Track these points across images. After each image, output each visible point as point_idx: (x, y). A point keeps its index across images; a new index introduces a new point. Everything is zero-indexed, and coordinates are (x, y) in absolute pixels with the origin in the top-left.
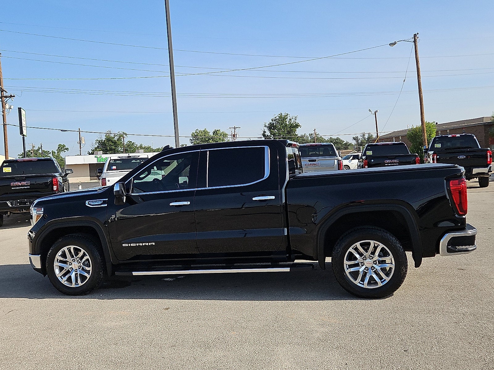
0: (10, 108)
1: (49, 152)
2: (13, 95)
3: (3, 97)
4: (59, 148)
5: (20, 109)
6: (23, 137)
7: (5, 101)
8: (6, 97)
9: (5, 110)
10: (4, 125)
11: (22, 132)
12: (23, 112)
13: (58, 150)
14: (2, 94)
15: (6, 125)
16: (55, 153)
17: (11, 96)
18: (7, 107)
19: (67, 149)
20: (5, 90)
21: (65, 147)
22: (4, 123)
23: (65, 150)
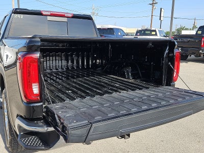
0: (155, 8)
5: (161, 9)
7: (154, 5)
17: (156, 3)
22: (152, 15)
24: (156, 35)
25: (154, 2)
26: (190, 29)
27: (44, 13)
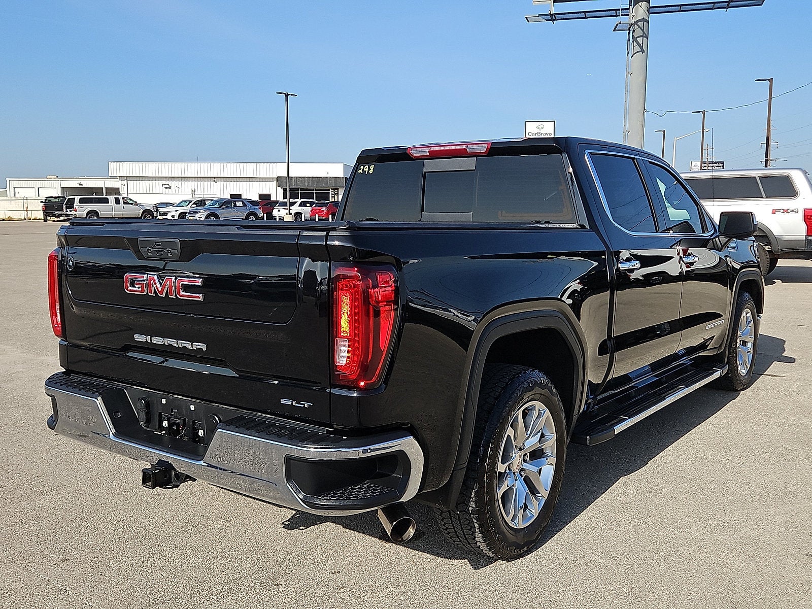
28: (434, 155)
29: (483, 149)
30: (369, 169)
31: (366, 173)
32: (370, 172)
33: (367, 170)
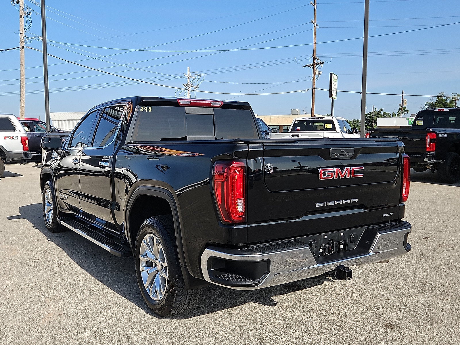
0: (319, 74)
1: (389, 114)
2: (322, 62)
3: (315, 64)
4: (399, 110)
5: (331, 74)
6: (332, 100)
7: (316, 68)
8: (317, 64)
9: (315, 76)
10: (313, 89)
11: (330, 96)
12: (334, 77)
13: (398, 112)
14: (314, 62)
15: (314, 89)
16: (395, 115)
17: (320, 63)
18: (317, 73)
19: (407, 111)
20: (317, 58)
21: (406, 110)
22: (313, 87)
23: (405, 113)
24: (334, 129)
25: (317, 61)
26: (394, 115)
27: (181, 102)
28: (193, 105)
29: (219, 104)
30: (148, 109)
31: (146, 111)
32: (149, 111)
33: (146, 109)
